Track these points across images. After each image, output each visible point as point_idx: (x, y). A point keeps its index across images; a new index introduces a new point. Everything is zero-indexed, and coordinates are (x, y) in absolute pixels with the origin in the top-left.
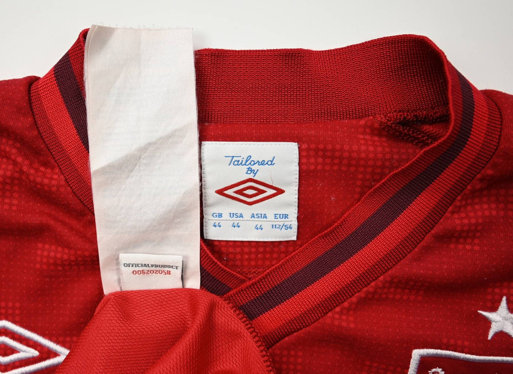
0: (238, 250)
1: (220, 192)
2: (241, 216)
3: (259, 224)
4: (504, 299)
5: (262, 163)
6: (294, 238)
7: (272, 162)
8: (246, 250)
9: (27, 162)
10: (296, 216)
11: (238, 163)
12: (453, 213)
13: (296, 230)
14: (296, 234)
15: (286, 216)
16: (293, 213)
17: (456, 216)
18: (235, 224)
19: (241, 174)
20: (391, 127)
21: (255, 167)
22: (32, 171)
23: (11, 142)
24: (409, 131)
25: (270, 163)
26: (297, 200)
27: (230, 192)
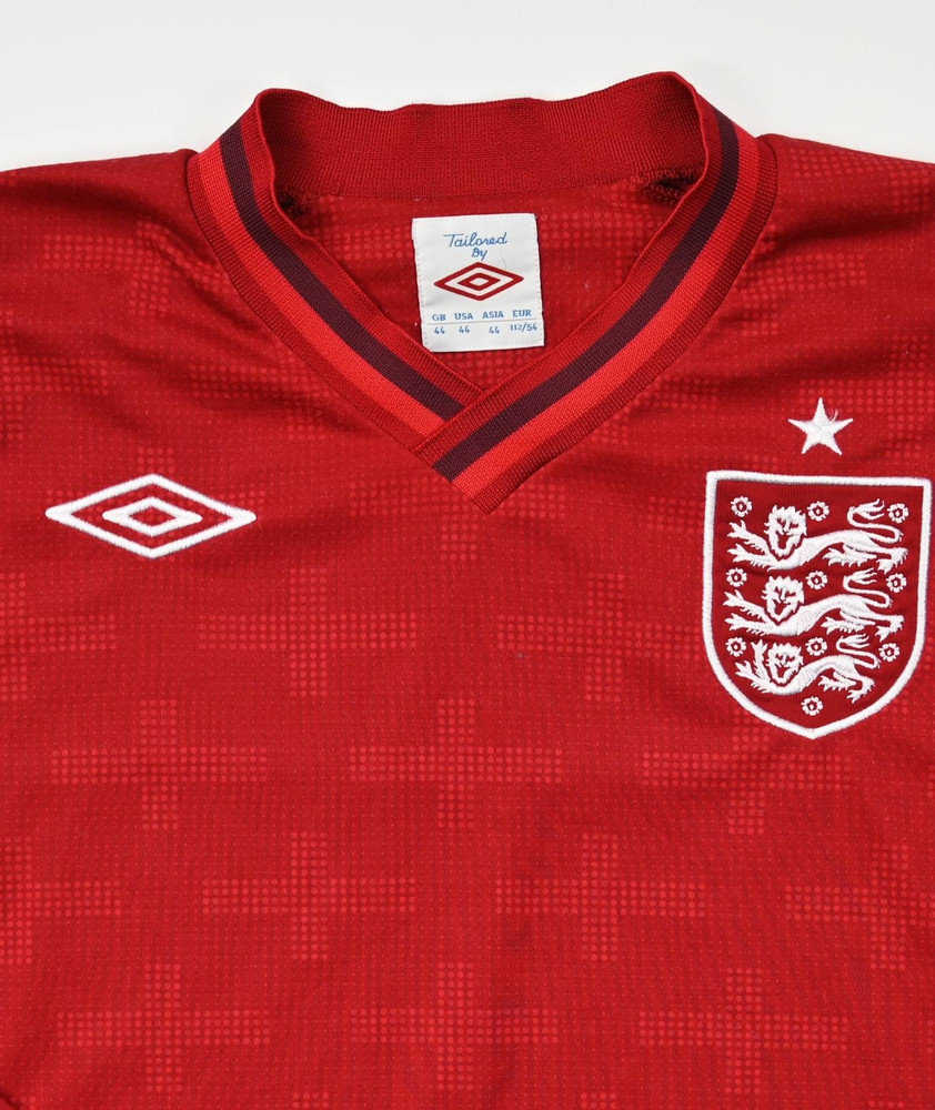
0: (469, 364)
1: (441, 284)
2: (470, 316)
3: (494, 325)
4: (821, 401)
5: (491, 242)
6: (541, 343)
7: (503, 240)
8: (480, 363)
9: (180, 254)
10: (541, 311)
11: (462, 244)
12: (739, 287)
13: (542, 332)
14: (543, 337)
15: (528, 313)
16: (536, 306)
17: (744, 291)
18: (464, 328)
19: (465, 258)
20: (649, 188)
21: (483, 248)
22: (188, 266)
23: (157, 227)
24: (673, 193)
25: (501, 241)
26: (539, 290)
27: (453, 283)
